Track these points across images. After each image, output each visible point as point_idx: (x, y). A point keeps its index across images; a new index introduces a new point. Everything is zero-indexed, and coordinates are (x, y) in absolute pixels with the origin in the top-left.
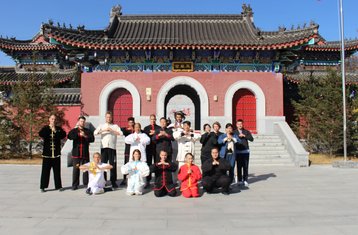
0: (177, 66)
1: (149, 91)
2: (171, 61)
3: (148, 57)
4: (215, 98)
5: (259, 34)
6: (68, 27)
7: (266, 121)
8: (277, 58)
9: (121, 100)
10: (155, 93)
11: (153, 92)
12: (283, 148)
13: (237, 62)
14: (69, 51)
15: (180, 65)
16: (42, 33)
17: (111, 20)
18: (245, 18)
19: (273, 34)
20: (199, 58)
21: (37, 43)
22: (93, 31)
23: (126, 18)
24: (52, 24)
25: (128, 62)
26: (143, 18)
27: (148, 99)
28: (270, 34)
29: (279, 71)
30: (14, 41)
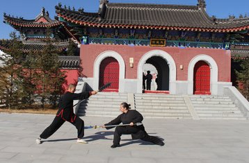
0: (154, 42)
1: (132, 60)
2: (149, 38)
3: (132, 34)
4: (181, 67)
5: (215, 20)
6: (72, 9)
7: (219, 85)
8: (228, 39)
9: (110, 66)
10: (136, 62)
11: (135, 61)
12: (234, 106)
13: (198, 41)
14: (72, 28)
15: (156, 41)
16: (42, 15)
17: (101, 6)
18: (200, 9)
19: (225, 20)
20: (170, 36)
21: (39, 22)
22: (90, 13)
23: (111, 5)
24: (60, 6)
25: (116, 37)
26: (124, 5)
27: (131, 66)
28: (222, 20)
29: (229, 49)
30: (22, 20)
